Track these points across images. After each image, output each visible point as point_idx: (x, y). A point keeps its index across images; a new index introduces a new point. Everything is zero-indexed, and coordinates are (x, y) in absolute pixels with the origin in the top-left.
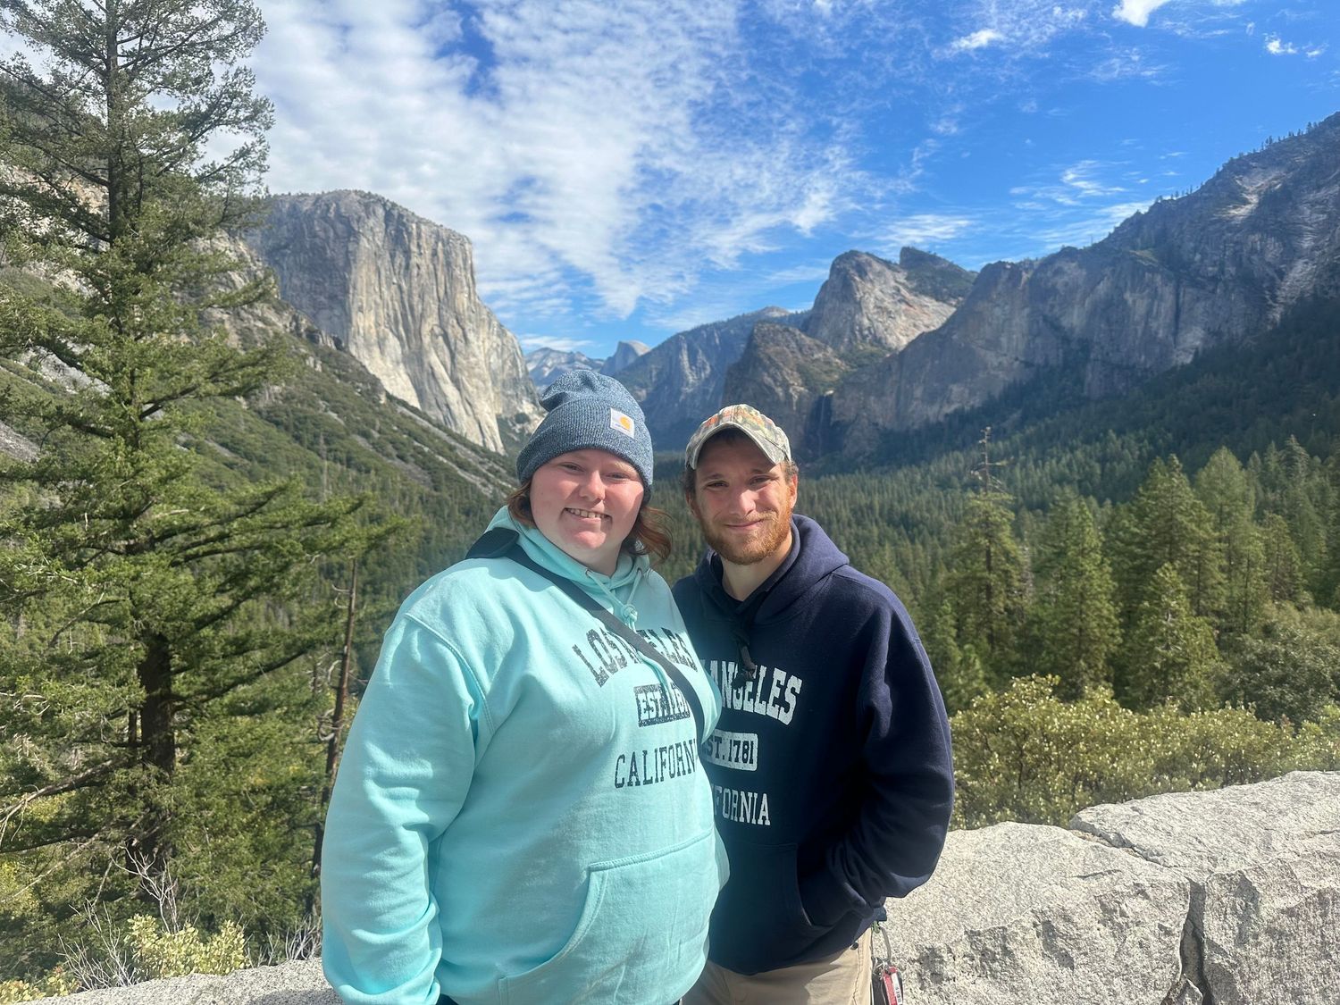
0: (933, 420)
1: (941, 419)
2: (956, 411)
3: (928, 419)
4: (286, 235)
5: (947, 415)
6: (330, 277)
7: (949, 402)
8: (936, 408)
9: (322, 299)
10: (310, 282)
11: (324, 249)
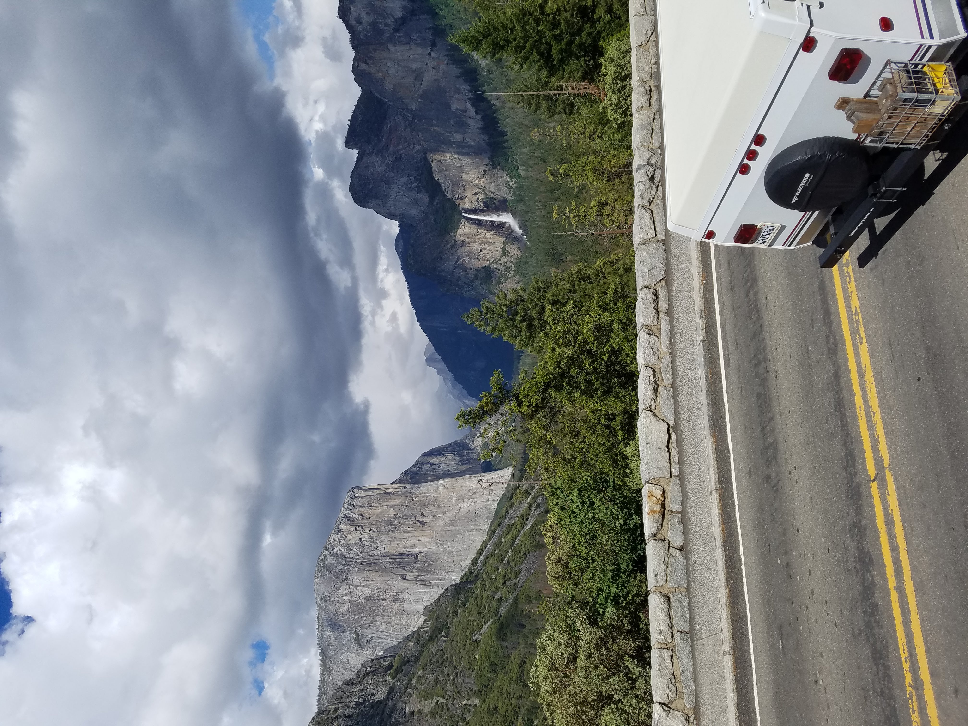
0: (480, 124)
1: (479, 117)
2: (473, 105)
3: (480, 128)
4: (348, 634)
5: (476, 112)
6: (379, 600)
7: (466, 111)
8: (471, 122)
9: (396, 607)
10: (383, 616)
11: (358, 605)
